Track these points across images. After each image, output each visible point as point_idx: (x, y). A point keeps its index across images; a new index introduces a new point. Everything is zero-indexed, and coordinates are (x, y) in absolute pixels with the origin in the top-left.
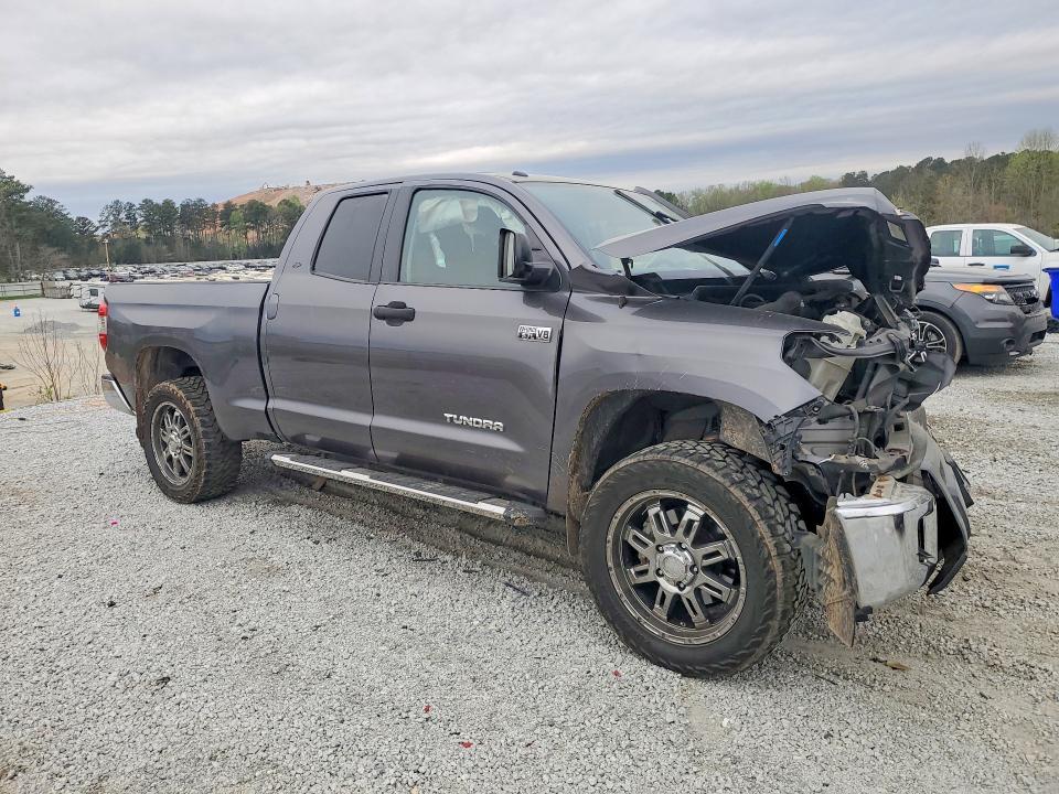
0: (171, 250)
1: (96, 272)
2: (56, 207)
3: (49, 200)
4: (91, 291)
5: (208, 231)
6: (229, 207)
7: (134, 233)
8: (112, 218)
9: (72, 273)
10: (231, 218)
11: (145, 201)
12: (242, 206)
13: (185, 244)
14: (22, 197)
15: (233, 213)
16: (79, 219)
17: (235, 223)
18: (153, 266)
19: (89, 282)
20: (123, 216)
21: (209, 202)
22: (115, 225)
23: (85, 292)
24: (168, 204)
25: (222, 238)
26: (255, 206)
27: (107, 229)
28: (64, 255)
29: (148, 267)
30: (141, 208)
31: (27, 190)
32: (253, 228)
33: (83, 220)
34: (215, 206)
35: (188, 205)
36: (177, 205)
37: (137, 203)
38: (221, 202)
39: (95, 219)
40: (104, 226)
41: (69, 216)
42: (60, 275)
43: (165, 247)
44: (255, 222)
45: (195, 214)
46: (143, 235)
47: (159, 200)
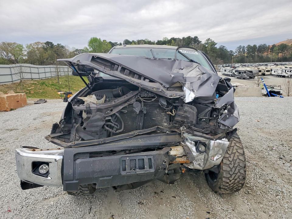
0: (253, 59)
1: (230, 65)
2: (225, 48)
3: (223, 46)
4: (225, 70)
5: (266, 54)
6: (274, 46)
7: (244, 55)
8: (238, 50)
9: (225, 65)
10: (274, 50)
11: (248, 45)
12: (278, 46)
13: (258, 58)
14: (215, 46)
15: (275, 48)
16: (230, 51)
17: (275, 51)
18: (246, 64)
19: (225, 68)
20: (241, 50)
21: (267, 45)
22: (239, 52)
23: (224, 70)
24: (255, 46)
25: (270, 56)
26: (283, 45)
27: (237, 53)
28: (222, 61)
29: (244, 64)
30: (247, 47)
31: (216, 44)
32: (281, 52)
33: (231, 51)
34: (269, 46)
35: (261, 46)
36: (257, 46)
37: (246, 46)
38: (271, 45)
39: (234, 51)
40: (236, 52)
41: (228, 50)
42: (221, 66)
43: (252, 58)
44: (282, 50)
45: (262, 48)
46: (246, 55)
47: (252, 45)
